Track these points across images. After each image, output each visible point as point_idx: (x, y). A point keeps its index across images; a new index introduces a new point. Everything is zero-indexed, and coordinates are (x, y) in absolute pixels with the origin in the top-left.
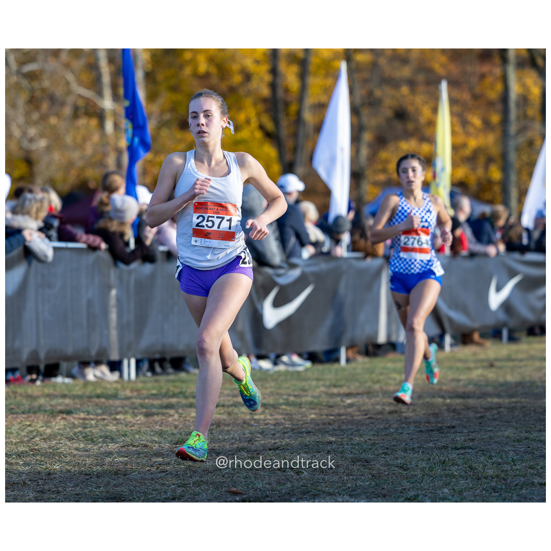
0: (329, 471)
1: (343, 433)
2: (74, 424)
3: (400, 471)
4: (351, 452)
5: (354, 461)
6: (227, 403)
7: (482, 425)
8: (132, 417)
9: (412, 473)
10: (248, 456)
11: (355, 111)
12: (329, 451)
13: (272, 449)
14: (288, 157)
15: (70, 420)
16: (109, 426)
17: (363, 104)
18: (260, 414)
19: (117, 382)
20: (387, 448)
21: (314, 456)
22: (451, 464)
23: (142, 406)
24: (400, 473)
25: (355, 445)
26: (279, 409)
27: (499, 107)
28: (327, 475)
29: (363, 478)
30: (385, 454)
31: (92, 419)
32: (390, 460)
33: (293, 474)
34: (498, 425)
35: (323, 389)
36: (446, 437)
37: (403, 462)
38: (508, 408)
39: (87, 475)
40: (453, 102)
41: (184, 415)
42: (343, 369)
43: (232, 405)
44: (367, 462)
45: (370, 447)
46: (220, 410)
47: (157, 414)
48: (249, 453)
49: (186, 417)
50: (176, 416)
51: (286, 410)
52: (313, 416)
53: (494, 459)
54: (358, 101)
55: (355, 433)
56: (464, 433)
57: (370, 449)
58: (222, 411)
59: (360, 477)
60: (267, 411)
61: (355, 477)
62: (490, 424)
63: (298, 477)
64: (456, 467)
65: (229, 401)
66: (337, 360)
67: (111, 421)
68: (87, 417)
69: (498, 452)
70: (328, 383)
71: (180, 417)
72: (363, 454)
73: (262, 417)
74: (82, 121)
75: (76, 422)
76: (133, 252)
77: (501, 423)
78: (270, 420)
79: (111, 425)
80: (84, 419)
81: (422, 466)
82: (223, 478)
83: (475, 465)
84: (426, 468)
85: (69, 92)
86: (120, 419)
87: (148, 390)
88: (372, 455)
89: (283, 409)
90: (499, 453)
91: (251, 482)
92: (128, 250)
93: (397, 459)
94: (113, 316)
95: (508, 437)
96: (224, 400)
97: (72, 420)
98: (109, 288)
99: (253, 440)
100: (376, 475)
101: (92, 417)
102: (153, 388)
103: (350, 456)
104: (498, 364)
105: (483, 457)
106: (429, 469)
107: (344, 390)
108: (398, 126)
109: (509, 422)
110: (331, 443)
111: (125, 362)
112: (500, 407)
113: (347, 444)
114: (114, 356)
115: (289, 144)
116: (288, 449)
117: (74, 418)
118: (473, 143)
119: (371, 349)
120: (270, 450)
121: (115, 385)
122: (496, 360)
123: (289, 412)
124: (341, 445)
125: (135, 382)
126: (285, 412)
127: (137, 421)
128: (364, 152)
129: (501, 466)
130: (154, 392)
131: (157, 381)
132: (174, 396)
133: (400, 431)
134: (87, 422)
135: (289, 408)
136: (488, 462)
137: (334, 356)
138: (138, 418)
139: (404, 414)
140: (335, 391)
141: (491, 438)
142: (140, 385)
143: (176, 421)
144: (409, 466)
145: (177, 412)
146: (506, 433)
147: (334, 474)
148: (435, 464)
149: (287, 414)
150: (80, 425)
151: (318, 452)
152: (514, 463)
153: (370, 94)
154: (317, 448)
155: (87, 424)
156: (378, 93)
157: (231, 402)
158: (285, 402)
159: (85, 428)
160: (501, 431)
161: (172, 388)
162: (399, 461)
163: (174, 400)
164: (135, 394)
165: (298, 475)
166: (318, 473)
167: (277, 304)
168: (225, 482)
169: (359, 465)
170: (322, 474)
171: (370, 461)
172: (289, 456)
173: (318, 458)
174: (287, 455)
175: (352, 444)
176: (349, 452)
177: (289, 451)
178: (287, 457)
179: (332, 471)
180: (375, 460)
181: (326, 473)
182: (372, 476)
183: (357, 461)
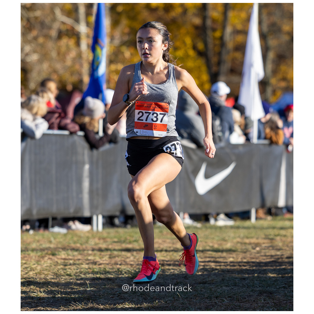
2: (57, 262)
4: (260, 286)
5: (261, 293)
6: (168, 249)
8: (100, 258)
11: (263, 36)
13: (202, 283)
14: (214, 69)
15: (54, 260)
16: (82, 264)
17: (269, 32)
19: (88, 232)
20: (285, 284)
21: (233, 289)
23: (107, 250)
25: (262, 281)
26: (207, 254)
28: (241, 303)
29: (268, 305)
30: (284, 287)
31: (71, 259)
32: (288, 292)
35: (239, 240)
39: (66, 300)
41: (137, 257)
42: (253, 225)
43: (172, 251)
44: (271, 294)
45: (273, 283)
46: (164, 254)
47: (118, 256)
49: (139, 259)
50: (132, 258)
52: (231, 259)
54: (265, 29)
55: (262, 272)
57: (273, 284)
58: (165, 255)
65: (170, 247)
67: (84, 261)
68: (67, 258)
70: (242, 235)
71: (134, 258)
72: (268, 288)
74: (64, 41)
75: (59, 261)
76: (101, 138)
79: (84, 264)
80: (65, 259)
82: (166, 304)
85: (54, 20)
86: (90, 260)
87: (111, 238)
88: (274, 289)
89: (210, 254)
91: (186, 307)
92: (97, 137)
94: (86, 184)
96: (167, 247)
97: (56, 260)
98: (84, 164)
99: (187, 277)
101: (70, 257)
102: (115, 237)
103: (258, 289)
107: (254, 241)
110: (244, 279)
111: (95, 218)
113: (257, 280)
114: (87, 214)
115: (214, 60)
116: (213, 284)
117: (58, 258)
119: (273, 210)
120: (200, 283)
121: (87, 235)
123: (214, 256)
125: (102, 233)
126: (210, 256)
127: (103, 261)
128: (270, 66)
130: (116, 240)
131: (117, 232)
132: (130, 243)
134: (66, 261)
138: (104, 259)
140: (247, 241)
142: (105, 235)
143: (132, 261)
145: (133, 255)
147: (247, 302)
149: (212, 257)
150: (62, 264)
155: (67, 263)
157: (172, 249)
158: (211, 249)
159: (65, 265)
161: (128, 238)
163: (130, 246)
164: (102, 241)
166: (235, 301)
167: (207, 176)
168: (168, 307)
169: (265, 296)
170: (238, 302)
171: (273, 293)
172: (214, 288)
173: (235, 290)
174: (213, 287)
175: (260, 280)
176: (258, 286)
177: (214, 285)
178: (213, 289)
179: (245, 300)
180: (277, 292)
181: (241, 301)
182: (275, 304)
183: (264, 293)
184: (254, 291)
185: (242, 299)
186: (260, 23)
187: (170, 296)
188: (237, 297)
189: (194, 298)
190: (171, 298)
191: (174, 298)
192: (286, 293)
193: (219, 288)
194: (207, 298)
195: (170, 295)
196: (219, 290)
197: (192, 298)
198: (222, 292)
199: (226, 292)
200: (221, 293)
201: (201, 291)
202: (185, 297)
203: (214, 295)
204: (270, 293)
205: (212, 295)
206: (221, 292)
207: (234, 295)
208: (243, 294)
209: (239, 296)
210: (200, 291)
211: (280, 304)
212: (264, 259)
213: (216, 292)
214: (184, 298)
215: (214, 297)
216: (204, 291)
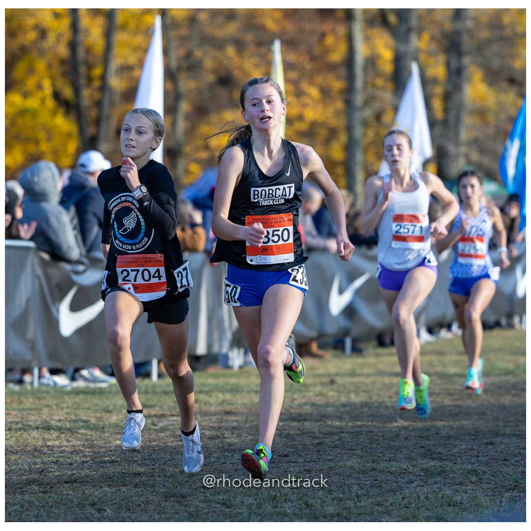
0: (137, 509)
1: (154, 463)
3: (223, 509)
4: (164, 486)
5: (167, 497)
6: (14, 426)
7: (321, 453)
9: (236, 510)
10: (39, 490)
11: (170, 75)
12: (137, 484)
13: (69, 482)
14: (91, 131)
17: (179, 69)
18: (54, 440)
21: (120, 490)
22: (283, 500)
24: (222, 511)
25: (169, 477)
26: (77, 433)
27: (342, 71)
28: (134, 513)
32: (211, 495)
33: (94, 512)
34: (339, 453)
36: (277, 467)
37: (225, 497)
38: (352, 433)
40: (288, 67)
42: (154, 386)
43: (20, 429)
44: (183, 498)
48: (40, 487)
51: (86, 435)
52: (117, 442)
53: (335, 494)
54: (174, 63)
55: (168, 462)
56: (299, 463)
59: (174, 515)
60: (63, 436)
61: (168, 516)
62: (330, 453)
63: (99, 515)
64: (290, 503)
66: (148, 375)
69: (339, 486)
72: (178, 487)
73: (57, 443)
77: (343, 451)
78: (67, 447)
81: (248, 502)
82: (9, 517)
83: (312, 501)
84: (253, 505)
88: (188, 489)
89: (82, 434)
90: (341, 487)
93: (219, 494)
95: (351, 467)
99: (45, 471)
100: (194, 513)
103: (162, 490)
104: (339, 380)
105: (322, 491)
106: (257, 506)
107: (156, 411)
108: (223, 93)
109: (352, 450)
110: (139, 474)
112: (343, 432)
113: (159, 476)
115: (91, 114)
116: (88, 482)
118: (311, 114)
120: (66, 482)
122: (337, 374)
123: (89, 437)
124: (152, 477)
126: (85, 437)
128: (182, 125)
129: (343, 502)
133: (222, 460)
135: (89, 433)
136: (327, 498)
137: (143, 370)
139: (228, 440)
141: (331, 468)
144: (233, 503)
146: (350, 463)
147: (143, 512)
148: (264, 500)
151: (124, 486)
152: (358, 499)
153: (189, 55)
154: (123, 481)
156: (198, 53)
158: (85, 424)
160: (343, 460)
162: (221, 497)
165: (100, 513)
166: (123, 511)
167: (75, 307)
169: (173, 502)
170: (128, 512)
171: (186, 496)
172: (89, 490)
173: (124, 492)
174: (87, 489)
175: (164, 476)
176: (161, 486)
177: (88, 484)
178: (86, 491)
179: (140, 508)
180: (192, 495)
181: (133, 510)
182: (190, 514)
183: (171, 496)
184: (154, 494)
185: (135, 506)
186: (166, 52)
187: (16, 505)
188: (126, 503)
189: (55, 506)
190: (18, 507)
191: (22, 507)
192: (207, 497)
193: (97, 490)
194: (78, 505)
195: (16, 502)
196: (97, 493)
197: (52, 507)
198: (103, 496)
199: (109, 495)
200: (100, 498)
201: (68, 494)
202: (41, 505)
203: (89, 501)
204: (182, 496)
205: (86, 501)
206: (100, 496)
207: (122, 500)
208: (136, 498)
209: (129, 502)
210: (65, 495)
211: (197, 515)
212: (172, 441)
213: (92, 496)
214: (39, 506)
215: (89, 504)
216: (73, 494)
